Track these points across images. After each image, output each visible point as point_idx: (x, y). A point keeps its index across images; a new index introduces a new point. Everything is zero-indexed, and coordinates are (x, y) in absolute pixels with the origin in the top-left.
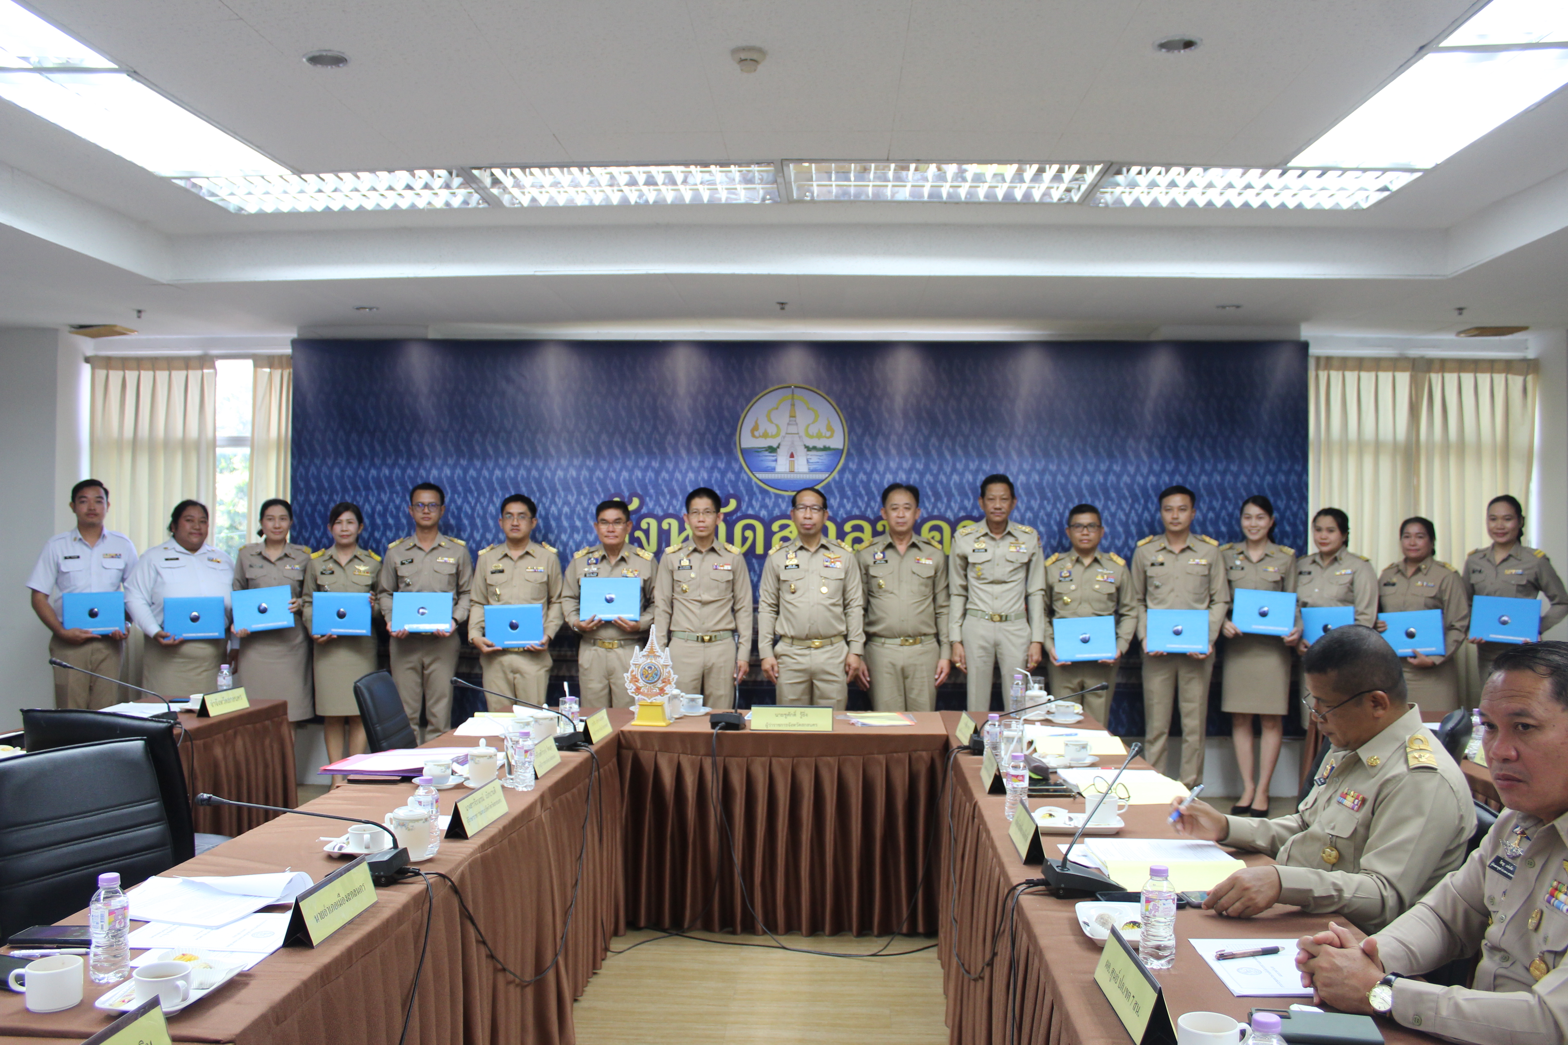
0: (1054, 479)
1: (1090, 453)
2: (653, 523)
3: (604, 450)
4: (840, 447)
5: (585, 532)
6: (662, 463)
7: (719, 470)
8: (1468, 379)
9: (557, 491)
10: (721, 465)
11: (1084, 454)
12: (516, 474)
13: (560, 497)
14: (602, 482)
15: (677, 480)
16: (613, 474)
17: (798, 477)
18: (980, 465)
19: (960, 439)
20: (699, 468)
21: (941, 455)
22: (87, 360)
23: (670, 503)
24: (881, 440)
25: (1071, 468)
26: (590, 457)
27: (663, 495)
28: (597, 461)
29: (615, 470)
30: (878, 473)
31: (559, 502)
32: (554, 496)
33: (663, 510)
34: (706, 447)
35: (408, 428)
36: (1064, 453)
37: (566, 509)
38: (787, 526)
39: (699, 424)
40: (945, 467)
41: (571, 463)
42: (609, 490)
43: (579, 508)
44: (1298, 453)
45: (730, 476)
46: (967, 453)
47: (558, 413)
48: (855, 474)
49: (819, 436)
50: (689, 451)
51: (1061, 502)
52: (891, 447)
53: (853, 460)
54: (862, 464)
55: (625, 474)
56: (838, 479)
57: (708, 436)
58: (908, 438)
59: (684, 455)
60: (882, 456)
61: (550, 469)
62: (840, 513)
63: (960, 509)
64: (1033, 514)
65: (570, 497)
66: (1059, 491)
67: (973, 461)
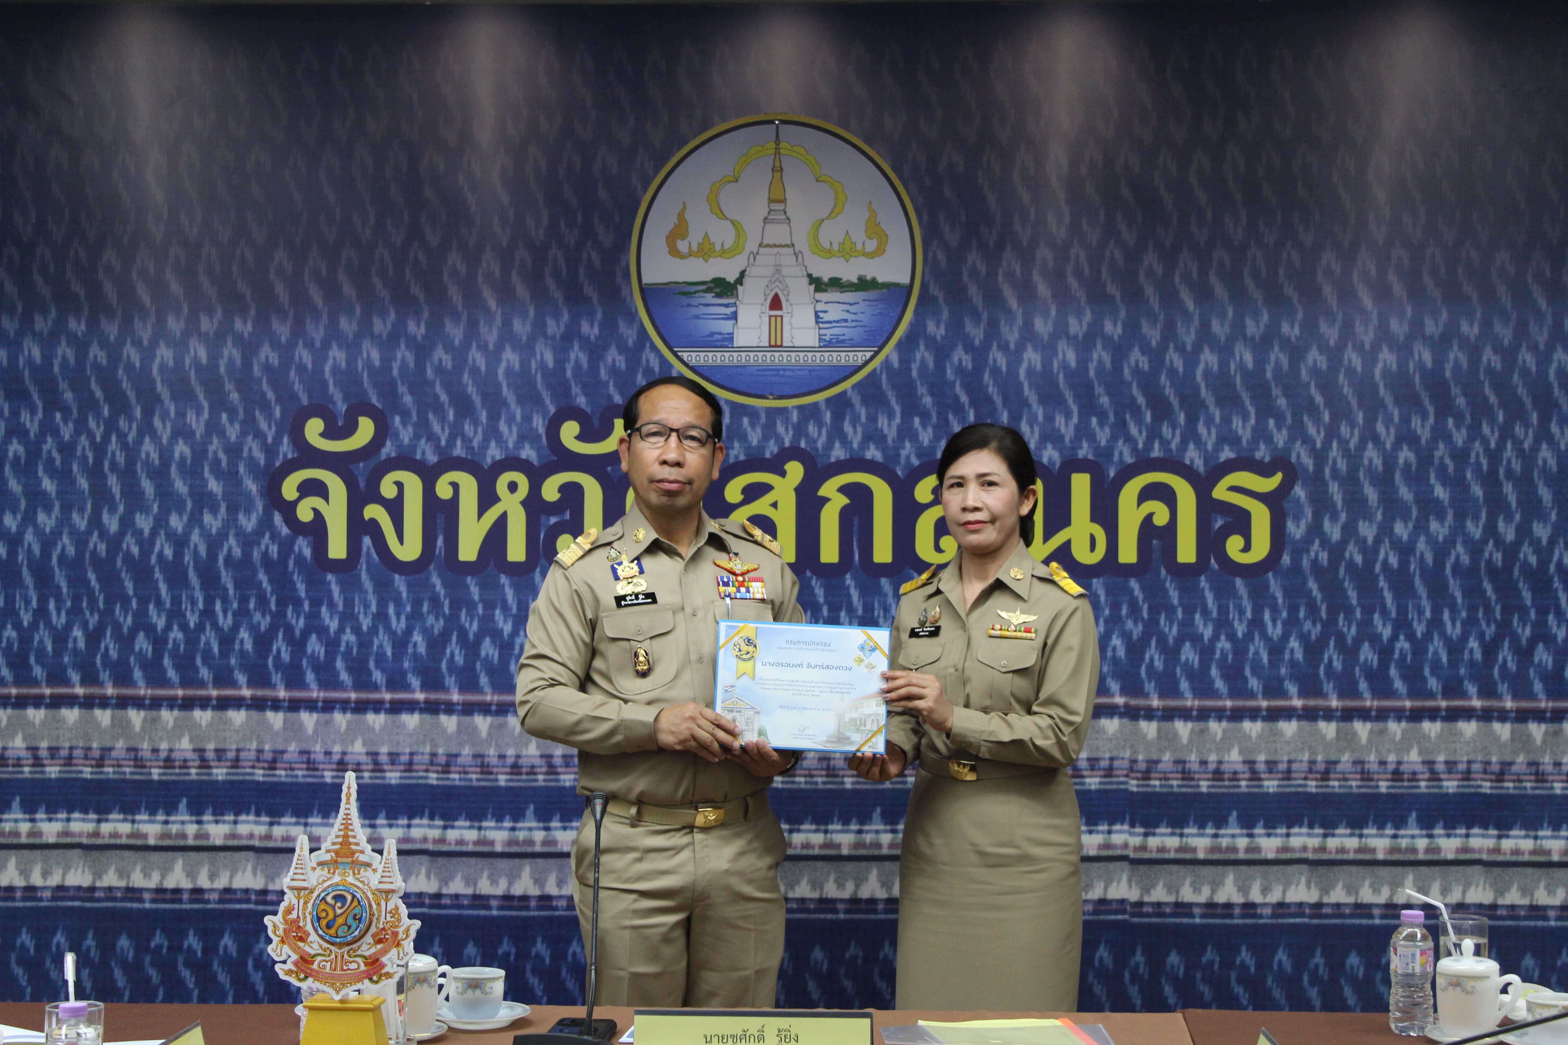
0: (1474, 361)
2: (413, 484)
3: (281, 290)
4: (904, 278)
5: (233, 510)
6: (435, 325)
7: (585, 342)
9: (158, 399)
10: (590, 330)
12: (48, 358)
13: (165, 417)
14: (277, 377)
15: (475, 371)
16: (304, 356)
18: (1274, 327)
19: (1221, 254)
20: (532, 338)
21: (1169, 298)
23: (456, 432)
24: (1010, 261)
25: (1521, 332)
26: (243, 312)
27: (439, 409)
28: (262, 322)
29: (310, 345)
30: (1004, 347)
31: (165, 432)
32: (148, 413)
33: (437, 448)
34: (550, 282)
36: (1502, 290)
37: (182, 449)
38: (766, 488)
39: (530, 222)
40: (1181, 329)
41: (192, 327)
42: (294, 397)
43: (215, 445)
45: (614, 357)
46: (1238, 294)
47: (158, 193)
48: (942, 353)
49: (847, 251)
50: (505, 293)
51: (1493, 421)
52: (1036, 277)
53: (937, 313)
54: (961, 324)
55: (337, 355)
56: (896, 365)
57: (555, 253)
58: (1082, 254)
59: (493, 304)
60: (1013, 304)
61: (138, 344)
62: (904, 453)
63: (1222, 440)
64: (1417, 452)
65: (191, 417)
66: (1487, 390)
67: (1256, 316)
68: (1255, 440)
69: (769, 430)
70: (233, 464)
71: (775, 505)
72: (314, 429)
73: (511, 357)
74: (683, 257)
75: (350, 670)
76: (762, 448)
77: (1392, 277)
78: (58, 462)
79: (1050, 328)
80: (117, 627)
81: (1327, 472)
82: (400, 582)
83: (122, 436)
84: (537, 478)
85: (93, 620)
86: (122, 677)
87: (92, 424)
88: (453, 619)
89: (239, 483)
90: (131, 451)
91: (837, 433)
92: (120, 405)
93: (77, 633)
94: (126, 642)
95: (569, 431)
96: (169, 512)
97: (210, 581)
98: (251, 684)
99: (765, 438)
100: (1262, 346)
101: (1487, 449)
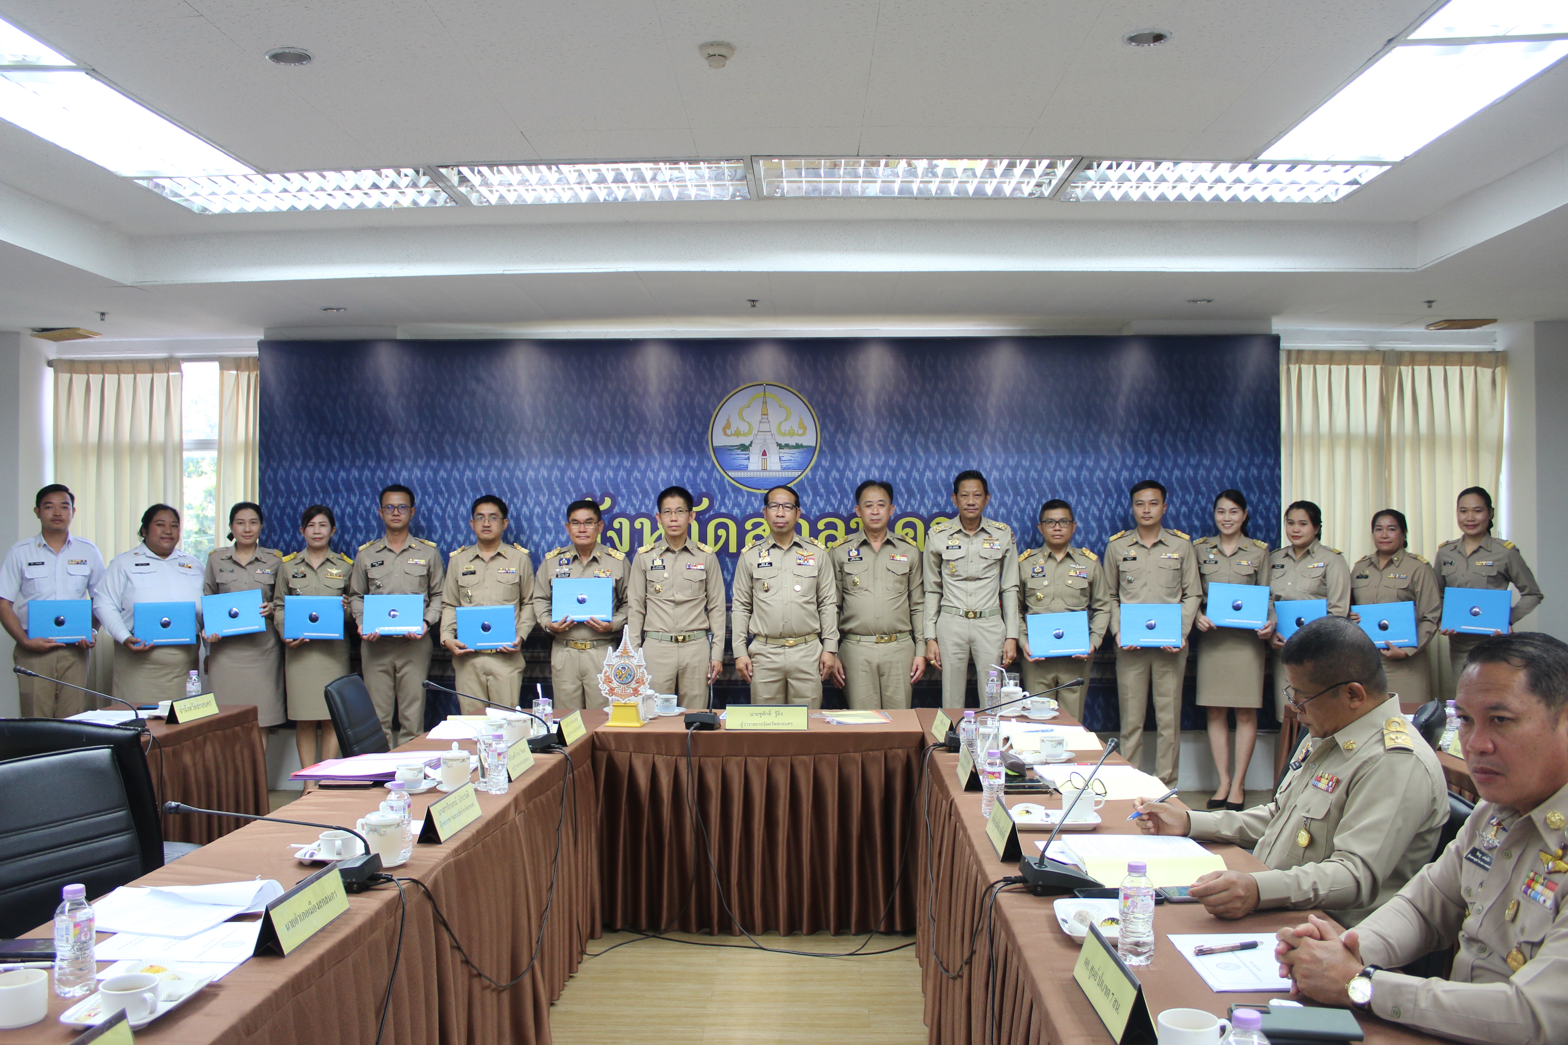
0: (1027, 475)
1: (1063, 448)
2: (626, 523)
3: (575, 449)
5: (557, 533)
6: (634, 462)
7: (691, 469)
8: (1437, 371)
9: (529, 491)
10: (693, 464)
11: (1057, 449)
12: (487, 475)
13: (531, 498)
14: (574, 483)
15: (649, 480)
16: (584, 474)
18: (953, 462)
19: (933, 435)
20: (671, 467)
21: (913, 451)
22: (50, 364)
23: (642, 503)
24: (853, 437)
25: (1045, 464)
26: (561, 457)
27: (636, 494)
28: (568, 461)
29: (586, 470)
30: (851, 470)
31: (531, 503)
32: (525, 496)
33: (635, 509)
34: (678, 445)
35: (377, 429)
36: (1037, 448)
37: (538, 510)
38: (761, 524)
39: (670, 423)
40: (918, 463)
41: (542, 464)
42: (580, 490)
43: (550, 508)
44: (1271, 447)
45: (703, 474)
46: (939, 449)
47: (528, 413)
48: (828, 472)
49: (791, 434)
50: (661, 450)
51: (1034, 498)
52: (863, 444)
53: (826, 457)
54: (835, 462)
55: (597, 474)
56: (810, 476)
57: (680, 434)
58: (881, 435)
59: (656, 454)
60: (855, 453)
61: (521, 470)
62: (813, 510)
63: (933, 505)
64: (1007, 510)
65: (541, 498)
66: (1032, 486)
67: (946, 458)
68: (946, 505)
70: (557, 515)
73: (663, 474)
74: (729, 436)
77: (997, 444)
79: (869, 463)
92: (514, 493)
96: (532, 534)
101: (1032, 508)
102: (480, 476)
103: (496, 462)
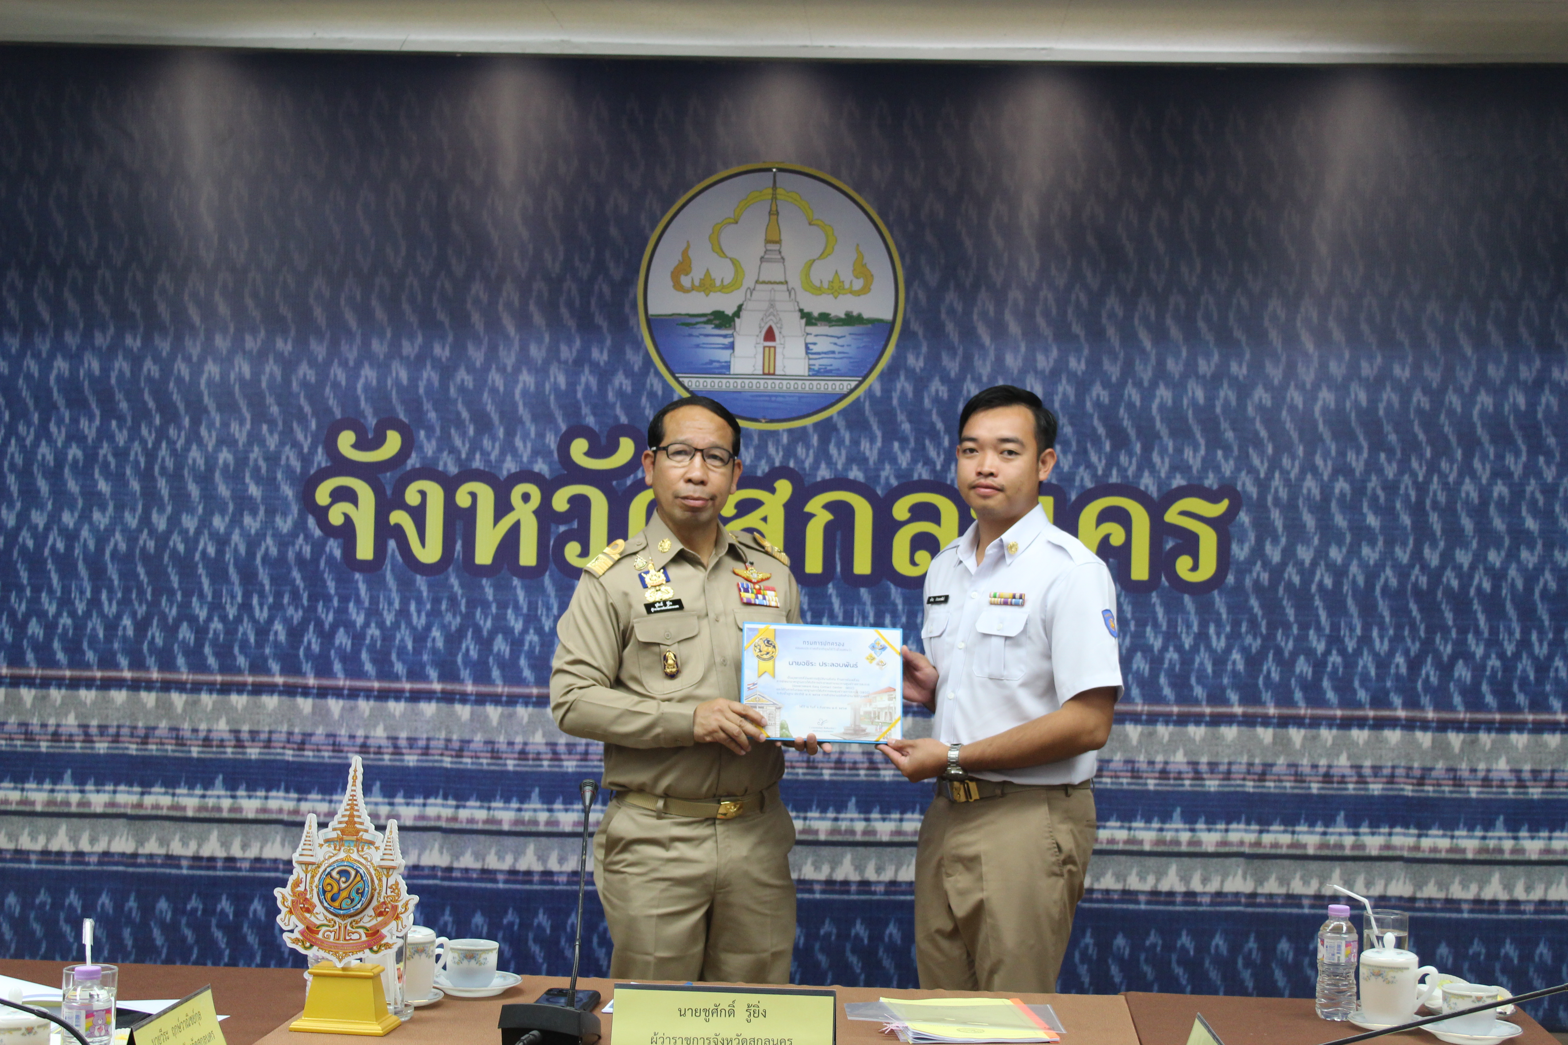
0: (1405, 402)
1: (1496, 338)
2: (435, 493)
3: (318, 313)
5: (271, 512)
6: (459, 349)
7: (595, 367)
9: (205, 410)
10: (600, 355)
11: (1481, 341)
12: (106, 370)
13: (211, 426)
14: (314, 393)
15: (494, 391)
16: (339, 374)
17: (784, 386)
18: (1223, 366)
19: (1176, 299)
20: (547, 362)
21: (1129, 338)
23: (475, 446)
24: (985, 301)
25: (1449, 376)
26: (285, 332)
27: (460, 425)
28: (301, 342)
29: (344, 364)
30: (977, 380)
31: (210, 440)
32: (196, 423)
33: (458, 460)
34: (564, 311)
36: (1432, 337)
37: (225, 456)
38: (756, 504)
39: (547, 256)
40: (1138, 366)
42: (329, 411)
43: (256, 453)
45: (621, 380)
46: (1192, 335)
47: (209, 223)
48: (920, 383)
49: (836, 289)
50: (523, 320)
51: (1421, 456)
52: (1008, 317)
53: (917, 348)
54: (938, 358)
55: (368, 373)
56: (878, 393)
57: (569, 284)
58: (1051, 296)
59: (511, 330)
60: (987, 340)
61: (188, 359)
62: (884, 474)
63: (1174, 468)
64: (1352, 483)
65: (234, 427)
66: (1417, 428)
67: (1208, 356)
68: (1204, 469)
69: (761, 451)
70: (271, 470)
71: (765, 519)
72: (346, 441)
73: (527, 379)
75: (374, 661)
76: (754, 467)
77: (1332, 324)
78: (113, 466)
79: (1019, 362)
80: (163, 617)
81: (1270, 499)
82: (421, 582)
83: (171, 443)
84: (548, 489)
85: (141, 610)
86: (167, 663)
87: (144, 431)
88: (469, 616)
89: (277, 488)
90: (180, 458)
91: (823, 454)
92: (170, 415)
93: (127, 622)
94: (171, 631)
95: (579, 448)
96: (212, 514)
97: (249, 577)
98: (284, 672)
99: (758, 457)
100: (1212, 384)
101: (1415, 482)
102: (90, 374)
103: (129, 340)
